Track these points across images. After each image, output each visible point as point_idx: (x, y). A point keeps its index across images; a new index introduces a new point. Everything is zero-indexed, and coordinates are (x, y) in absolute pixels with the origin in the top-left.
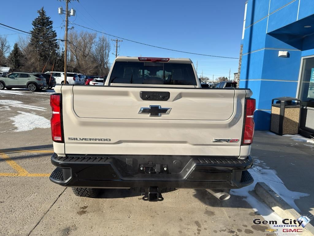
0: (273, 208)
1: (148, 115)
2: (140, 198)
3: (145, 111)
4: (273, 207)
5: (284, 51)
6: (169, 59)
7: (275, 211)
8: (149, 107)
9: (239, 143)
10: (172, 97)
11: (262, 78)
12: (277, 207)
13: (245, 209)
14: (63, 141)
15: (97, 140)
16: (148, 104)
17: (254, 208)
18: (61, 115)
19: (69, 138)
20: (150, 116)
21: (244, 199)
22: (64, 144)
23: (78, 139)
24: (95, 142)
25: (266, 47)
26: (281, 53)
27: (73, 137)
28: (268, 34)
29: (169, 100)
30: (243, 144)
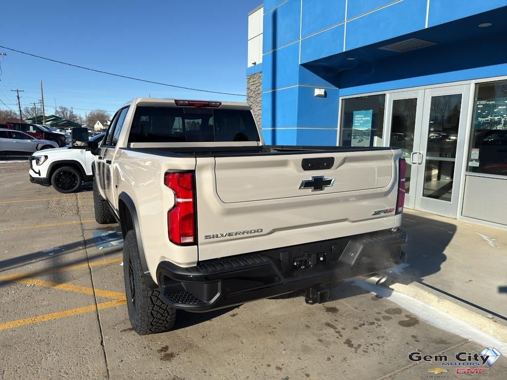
0: (390, 287)
1: (309, 191)
2: (232, 314)
3: (306, 184)
4: (390, 285)
5: (320, 89)
6: (221, 103)
7: (395, 289)
8: (311, 179)
9: (394, 212)
10: (336, 163)
11: (298, 126)
12: (397, 284)
13: (364, 295)
14: (195, 243)
15: (245, 234)
16: (310, 175)
17: (372, 291)
18: (195, 203)
19: (206, 236)
20: (313, 191)
21: (353, 284)
22: (196, 246)
23: (219, 236)
24: (242, 236)
25: (300, 83)
26: (318, 92)
27: (211, 234)
28: (301, 65)
29: (332, 168)
30: (397, 213)
